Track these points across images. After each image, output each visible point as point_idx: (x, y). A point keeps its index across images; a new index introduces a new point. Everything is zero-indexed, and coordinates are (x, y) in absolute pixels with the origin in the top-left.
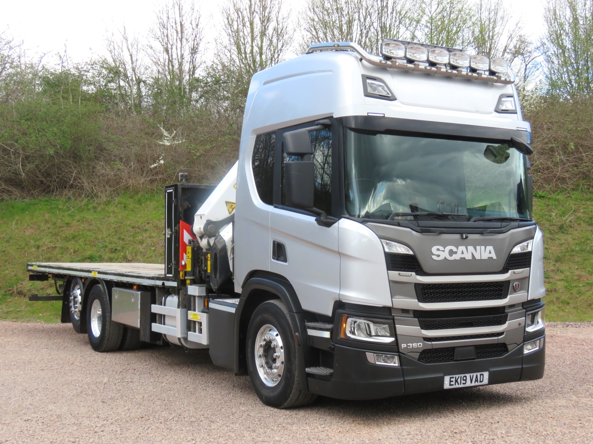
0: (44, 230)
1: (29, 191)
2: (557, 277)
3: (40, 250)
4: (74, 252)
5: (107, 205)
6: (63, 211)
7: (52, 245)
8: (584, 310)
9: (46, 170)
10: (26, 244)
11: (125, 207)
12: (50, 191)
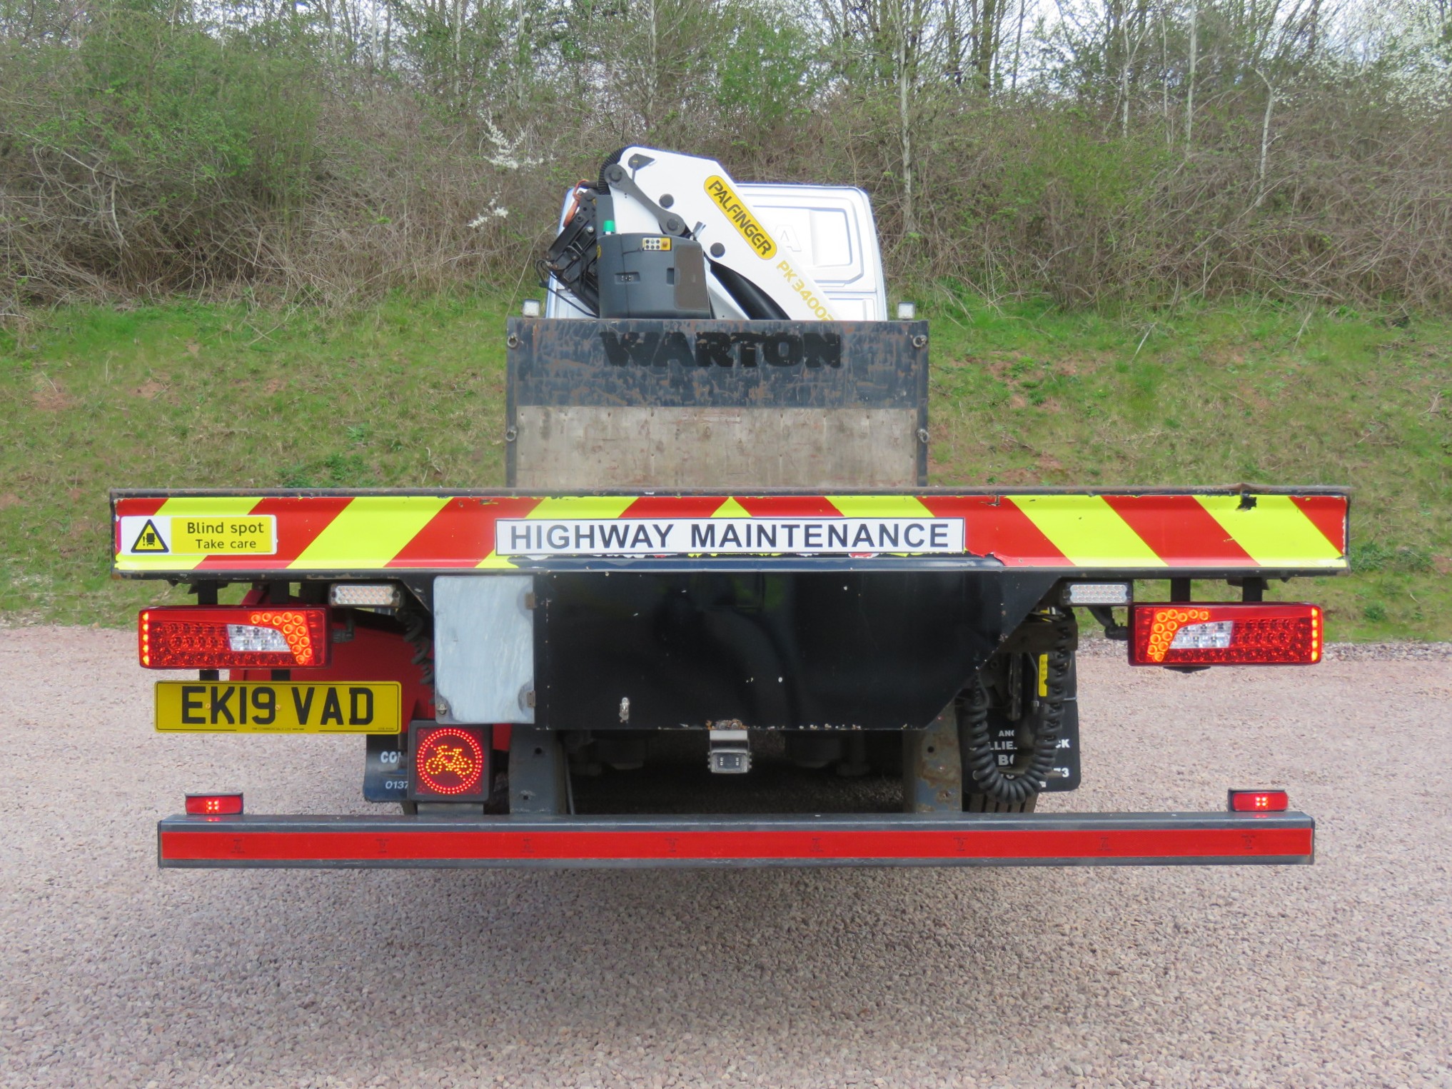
0: (193, 388)
1: (133, 282)
3: (191, 438)
4: (285, 448)
5: (354, 324)
6: (235, 339)
7: (221, 426)
9: (182, 225)
10: (150, 426)
11: (401, 331)
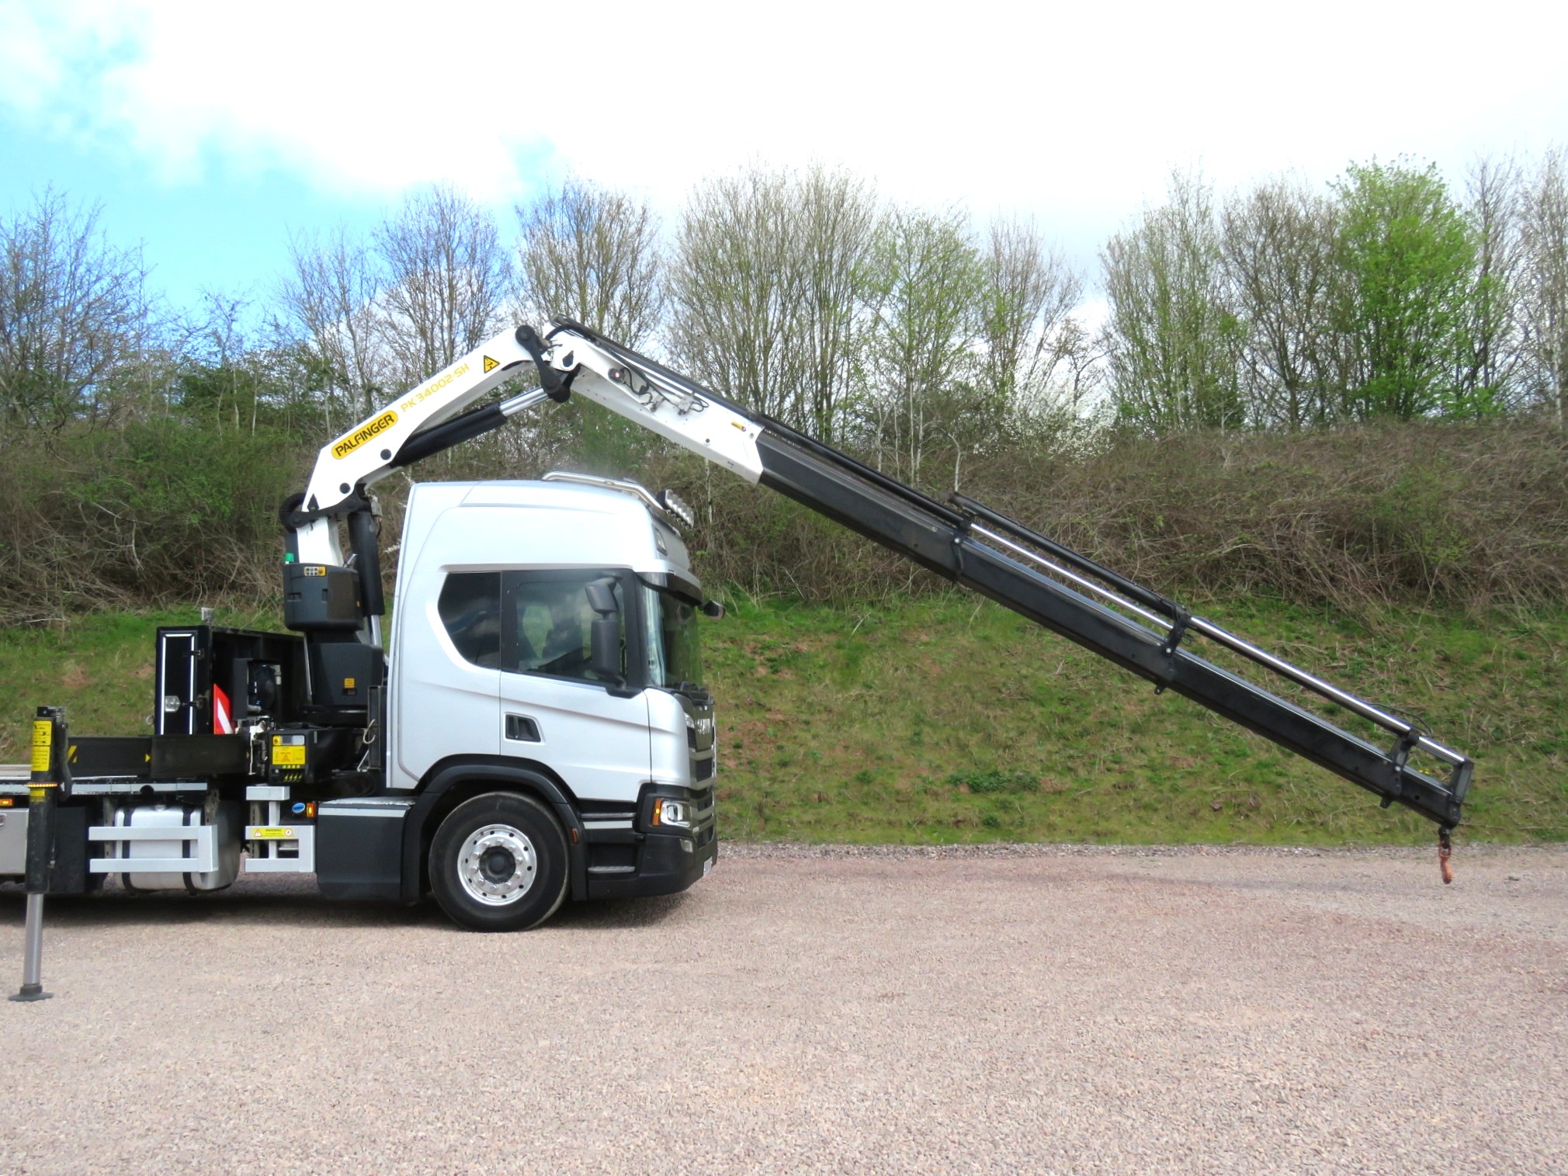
1: (149, 594)
2: (1136, 762)
8: (1184, 822)
9: (183, 554)
12: (190, 595)
